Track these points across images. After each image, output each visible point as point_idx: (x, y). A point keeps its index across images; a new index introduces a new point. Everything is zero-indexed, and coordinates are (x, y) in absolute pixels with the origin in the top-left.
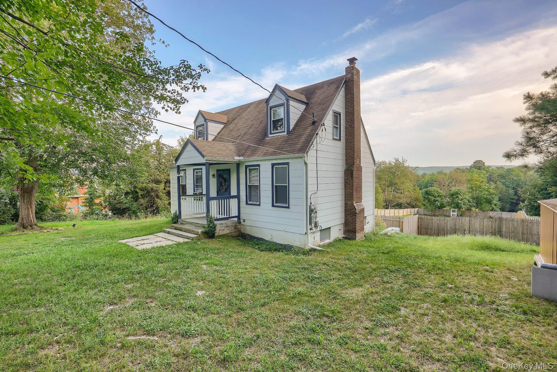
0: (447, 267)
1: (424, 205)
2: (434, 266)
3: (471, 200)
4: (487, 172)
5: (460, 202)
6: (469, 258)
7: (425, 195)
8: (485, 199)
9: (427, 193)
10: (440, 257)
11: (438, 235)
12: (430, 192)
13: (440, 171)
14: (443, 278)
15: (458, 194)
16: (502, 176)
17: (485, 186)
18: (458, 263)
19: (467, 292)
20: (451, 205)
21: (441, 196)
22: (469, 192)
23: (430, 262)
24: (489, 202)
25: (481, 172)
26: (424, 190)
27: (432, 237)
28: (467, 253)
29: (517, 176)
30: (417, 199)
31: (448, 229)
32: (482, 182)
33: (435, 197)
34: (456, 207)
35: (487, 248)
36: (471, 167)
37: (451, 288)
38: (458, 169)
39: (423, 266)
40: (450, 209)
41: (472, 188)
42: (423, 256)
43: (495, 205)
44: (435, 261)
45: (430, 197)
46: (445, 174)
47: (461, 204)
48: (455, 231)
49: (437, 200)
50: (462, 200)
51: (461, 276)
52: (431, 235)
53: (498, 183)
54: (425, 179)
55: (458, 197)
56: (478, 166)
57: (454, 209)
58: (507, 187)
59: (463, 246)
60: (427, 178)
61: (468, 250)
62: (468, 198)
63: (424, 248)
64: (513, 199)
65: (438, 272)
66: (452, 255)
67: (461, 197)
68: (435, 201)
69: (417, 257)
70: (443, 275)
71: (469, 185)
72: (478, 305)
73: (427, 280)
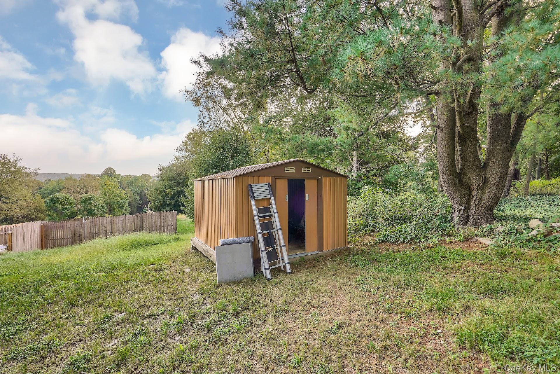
0: (103, 283)
1: (49, 216)
2: (80, 289)
3: (105, 206)
4: (118, 179)
5: (93, 208)
6: (127, 261)
7: (50, 203)
8: (118, 203)
9: (52, 200)
10: (86, 271)
11: (73, 243)
12: (57, 199)
13: (69, 178)
14: (101, 305)
15: (91, 200)
16: (130, 184)
17: (118, 191)
18: (117, 272)
19: (152, 316)
20: (83, 212)
21: (70, 204)
22: (102, 198)
23: (70, 285)
24: (121, 206)
25: (112, 179)
26: (48, 198)
27: (66, 248)
28: (120, 256)
29: (142, 183)
30: (38, 210)
31: (86, 234)
32: (115, 187)
33: (63, 205)
34: (89, 214)
35: (139, 245)
36: (102, 174)
37: (123, 321)
38: (88, 176)
39: (58, 296)
40: (82, 218)
41: (105, 193)
42: (56, 277)
43: (126, 210)
44: (78, 279)
45: (56, 205)
46: (75, 180)
47: (94, 210)
48: (94, 235)
49: (67, 209)
50: (95, 206)
51: (129, 290)
52: (62, 245)
53: (127, 190)
54: (49, 186)
55: (91, 203)
56: (109, 172)
57: (87, 217)
58: (134, 193)
59: (112, 249)
60: (52, 185)
61: (121, 252)
62: (101, 204)
63: (56, 264)
64: (139, 203)
65: (89, 298)
66: (103, 262)
67: (95, 203)
68: (63, 209)
69: (42, 282)
70: (100, 301)
71: (102, 191)
72: (179, 334)
73: (69, 325)
